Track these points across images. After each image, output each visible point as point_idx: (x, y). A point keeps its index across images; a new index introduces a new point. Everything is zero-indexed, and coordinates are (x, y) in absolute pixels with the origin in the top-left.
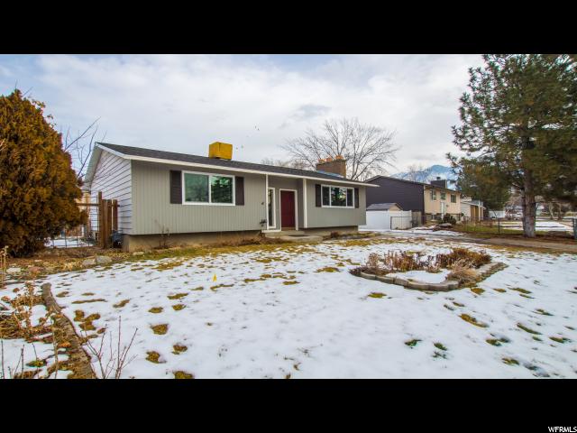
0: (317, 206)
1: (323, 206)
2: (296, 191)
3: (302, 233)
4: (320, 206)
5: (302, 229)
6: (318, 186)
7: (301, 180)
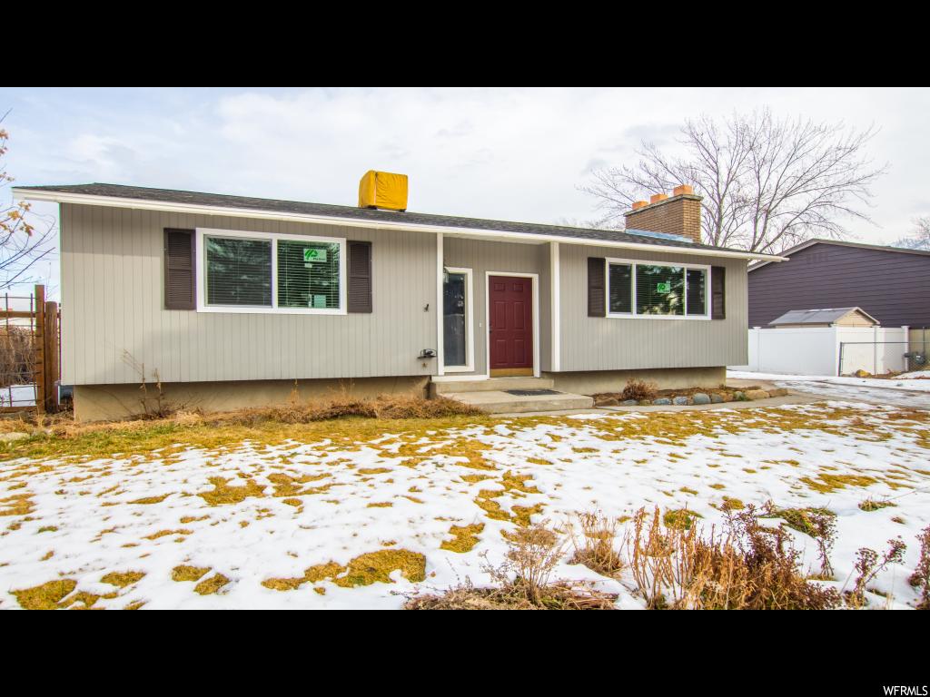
0: (591, 313)
1: (609, 315)
2: (535, 278)
3: (548, 384)
4: (603, 315)
5: (547, 374)
6: (595, 264)
7: (547, 245)
